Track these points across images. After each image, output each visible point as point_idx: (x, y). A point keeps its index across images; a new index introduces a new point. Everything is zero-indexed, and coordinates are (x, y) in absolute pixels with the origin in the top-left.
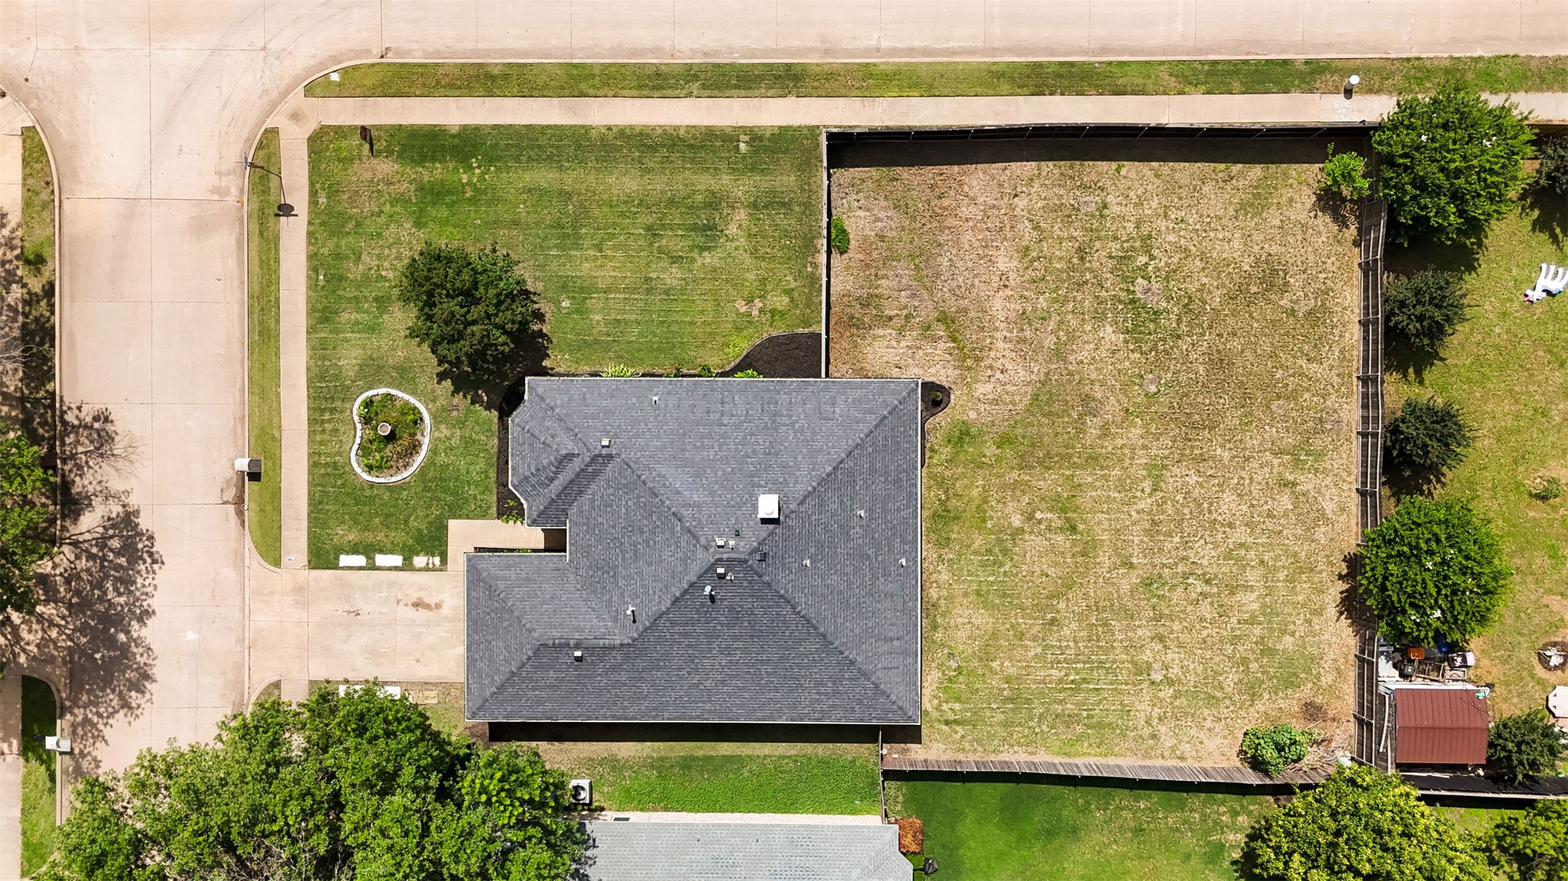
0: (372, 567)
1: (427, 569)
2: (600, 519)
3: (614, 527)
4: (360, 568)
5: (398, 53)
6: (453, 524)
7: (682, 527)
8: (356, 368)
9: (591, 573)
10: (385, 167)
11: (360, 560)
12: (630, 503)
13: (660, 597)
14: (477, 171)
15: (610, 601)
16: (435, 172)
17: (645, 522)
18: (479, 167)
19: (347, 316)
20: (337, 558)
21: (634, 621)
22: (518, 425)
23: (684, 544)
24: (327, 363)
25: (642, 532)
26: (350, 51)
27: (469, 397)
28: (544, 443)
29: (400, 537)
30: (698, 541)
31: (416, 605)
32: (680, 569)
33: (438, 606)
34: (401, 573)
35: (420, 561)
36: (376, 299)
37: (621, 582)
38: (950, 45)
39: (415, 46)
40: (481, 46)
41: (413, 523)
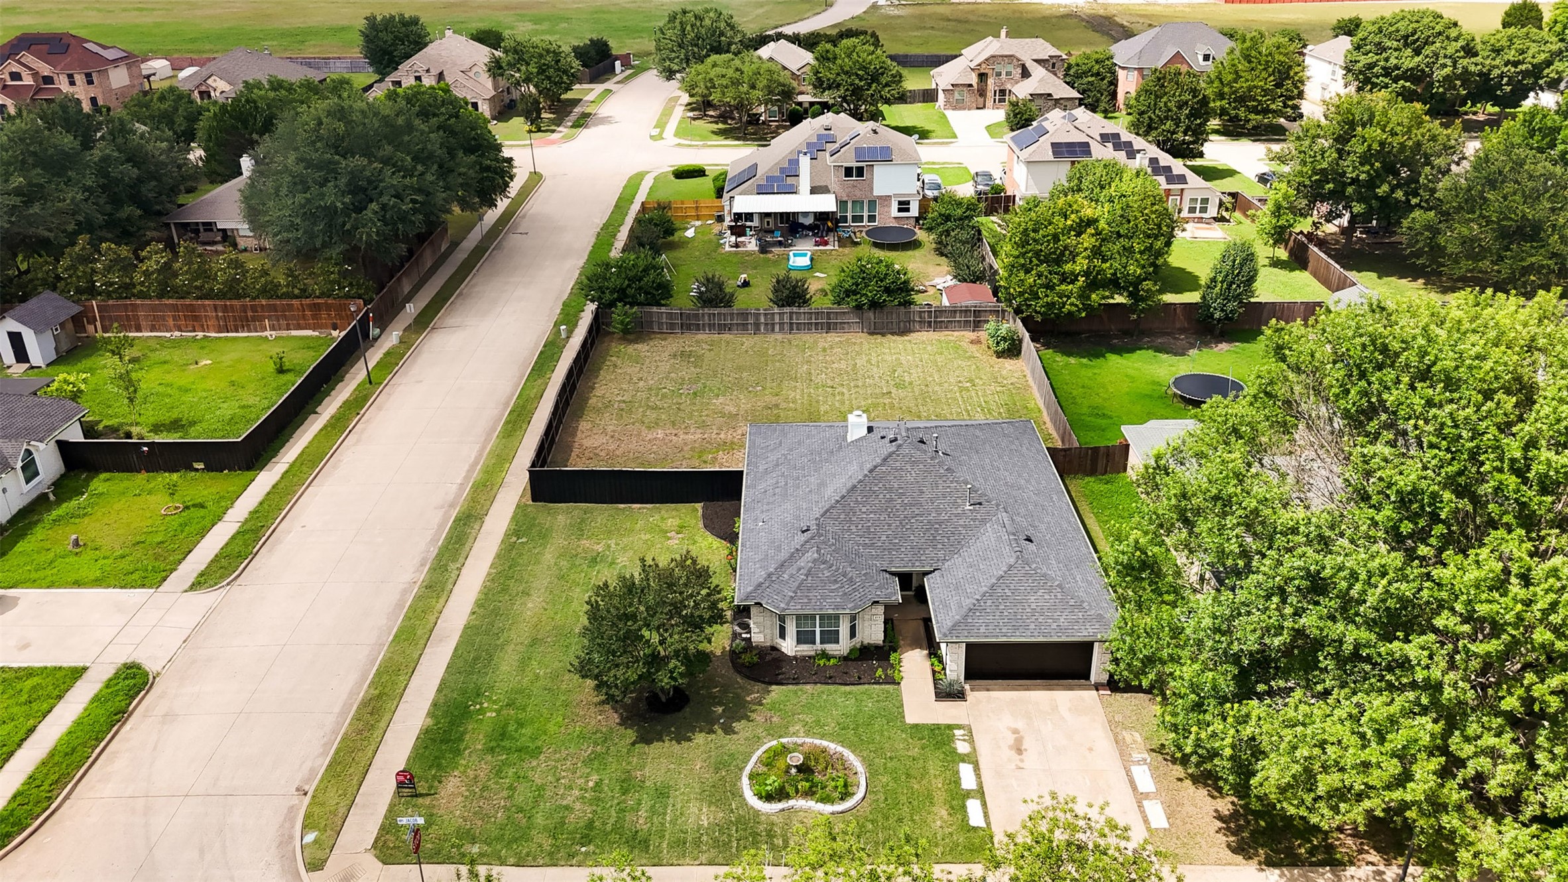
0: (980, 793)
1: (971, 740)
2: (884, 538)
3: (890, 525)
4: (984, 805)
5: (308, 780)
6: (910, 719)
7: (881, 465)
8: (713, 808)
9: (940, 546)
10: (452, 785)
11: (973, 806)
12: (864, 509)
13: (952, 482)
14: (485, 705)
15: (964, 527)
16: (476, 737)
17: (881, 496)
18: (481, 704)
19: (641, 820)
20: (975, 829)
21: (980, 504)
22: (788, 604)
23: (898, 464)
24: (705, 838)
25: (891, 500)
26: (281, 826)
27: (754, 707)
28: (807, 576)
29: (934, 767)
30: (893, 453)
31: (1019, 751)
32: (921, 466)
33: (1015, 731)
34: (982, 765)
35: (962, 747)
36: (625, 792)
37: (944, 517)
38: (473, 457)
39: (308, 764)
40: (337, 710)
41: (915, 752)
